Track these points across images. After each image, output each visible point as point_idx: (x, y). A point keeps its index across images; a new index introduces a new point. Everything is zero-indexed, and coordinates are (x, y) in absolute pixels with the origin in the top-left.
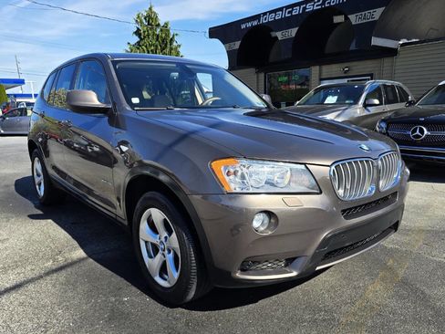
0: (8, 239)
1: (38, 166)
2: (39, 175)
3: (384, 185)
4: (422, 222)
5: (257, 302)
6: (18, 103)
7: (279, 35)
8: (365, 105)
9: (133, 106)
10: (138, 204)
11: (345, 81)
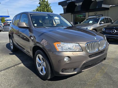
0: (2, 61)
1: (11, 41)
2: (11, 43)
3: (101, 48)
4: (113, 56)
5: (67, 78)
6: (8, 22)
7: (77, 4)
8: (100, 24)
9: (35, 26)
10: (36, 53)
11: (95, 17)
